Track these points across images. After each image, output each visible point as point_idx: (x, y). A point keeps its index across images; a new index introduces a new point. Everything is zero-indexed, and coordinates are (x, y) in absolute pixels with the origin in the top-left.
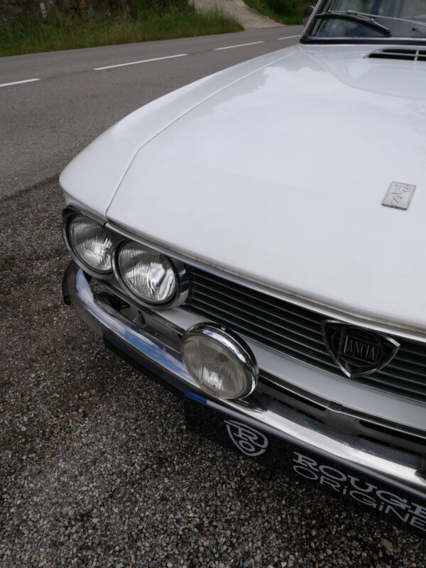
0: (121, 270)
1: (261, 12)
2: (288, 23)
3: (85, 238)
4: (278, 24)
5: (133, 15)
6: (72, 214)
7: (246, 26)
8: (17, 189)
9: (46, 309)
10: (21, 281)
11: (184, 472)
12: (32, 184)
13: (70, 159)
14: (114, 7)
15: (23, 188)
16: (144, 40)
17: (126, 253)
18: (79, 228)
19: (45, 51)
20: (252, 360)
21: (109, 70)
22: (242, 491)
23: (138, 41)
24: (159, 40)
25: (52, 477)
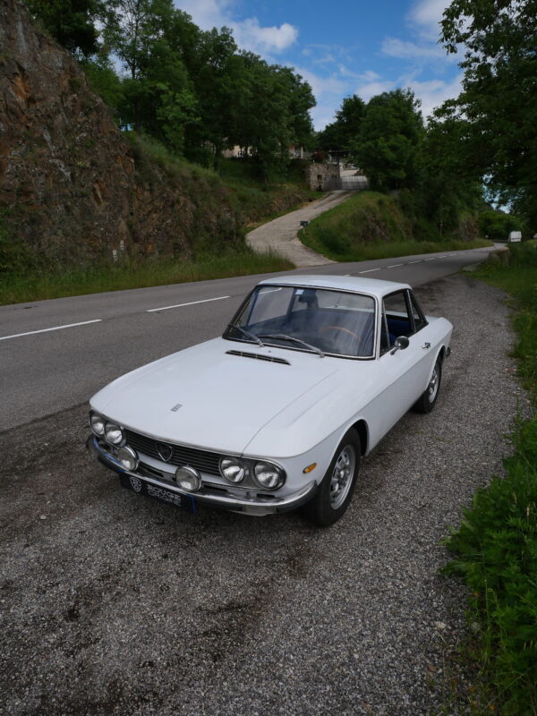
0: (106, 432)
1: (316, 250)
2: (340, 261)
3: (96, 422)
4: (331, 261)
5: (194, 257)
6: (92, 413)
7: (298, 264)
8: (73, 404)
9: (80, 466)
10: (69, 453)
11: (127, 522)
12: (82, 402)
13: (97, 391)
14: (177, 251)
15: (77, 404)
16: (200, 280)
17: (108, 426)
18: (94, 418)
19: (112, 291)
20: (137, 457)
21: (158, 312)
22: (148, 528)
23: (194, 281)
24: (213, 279)
25: (72, 522)
